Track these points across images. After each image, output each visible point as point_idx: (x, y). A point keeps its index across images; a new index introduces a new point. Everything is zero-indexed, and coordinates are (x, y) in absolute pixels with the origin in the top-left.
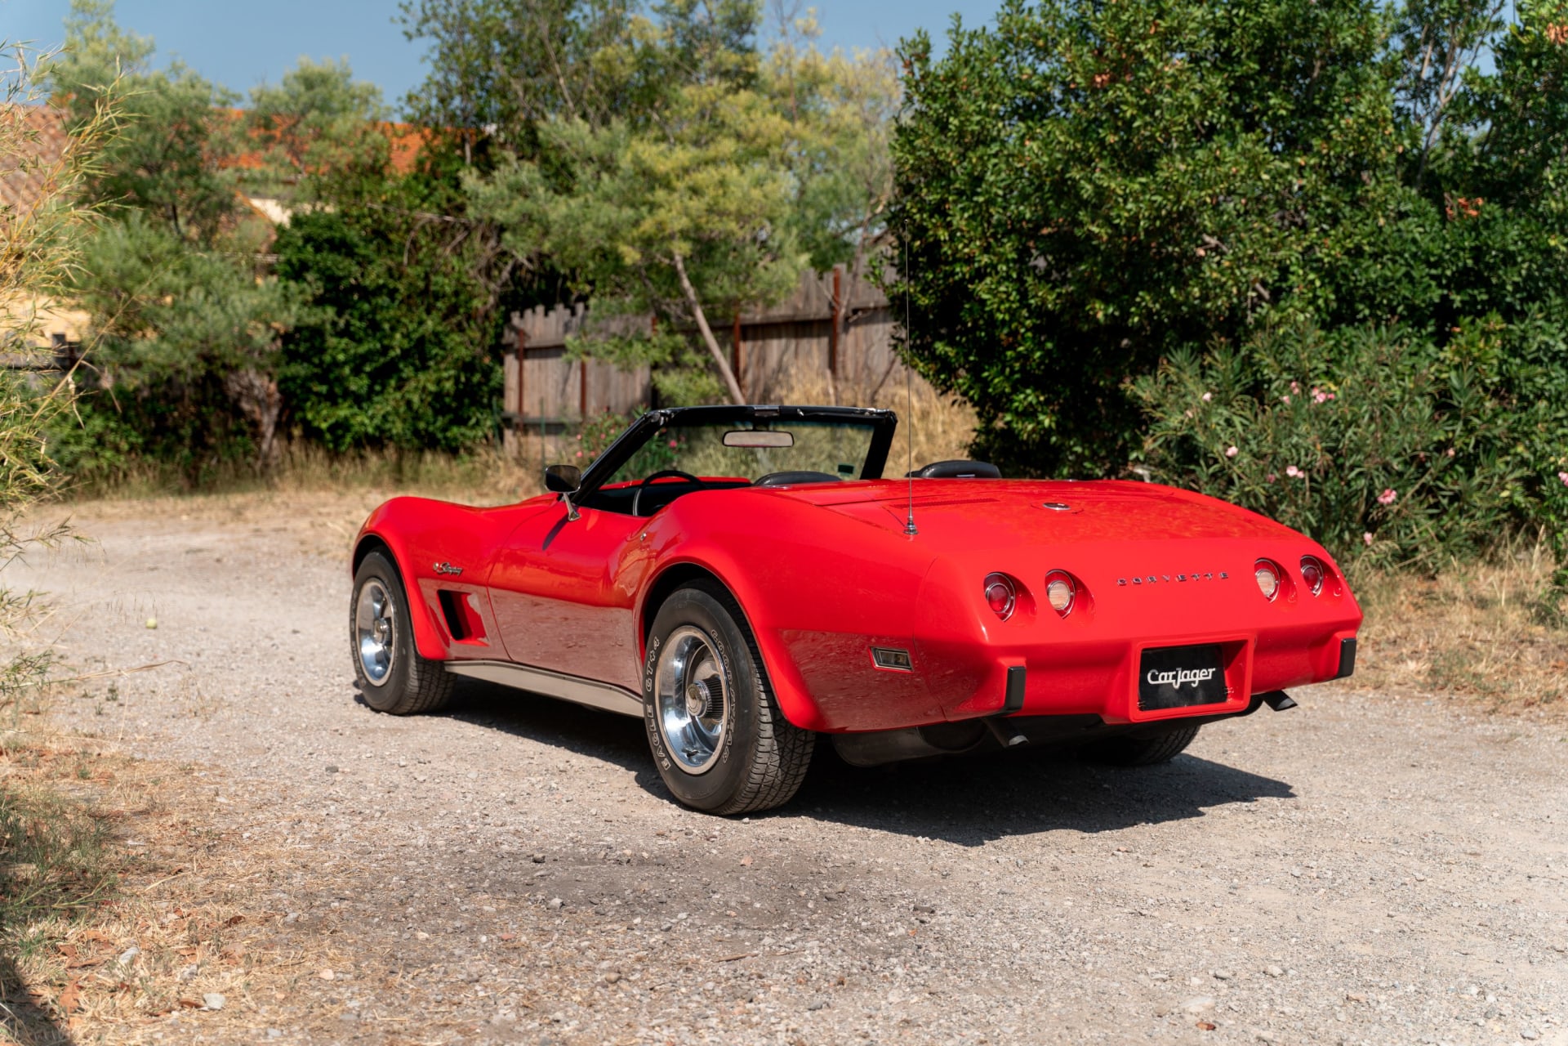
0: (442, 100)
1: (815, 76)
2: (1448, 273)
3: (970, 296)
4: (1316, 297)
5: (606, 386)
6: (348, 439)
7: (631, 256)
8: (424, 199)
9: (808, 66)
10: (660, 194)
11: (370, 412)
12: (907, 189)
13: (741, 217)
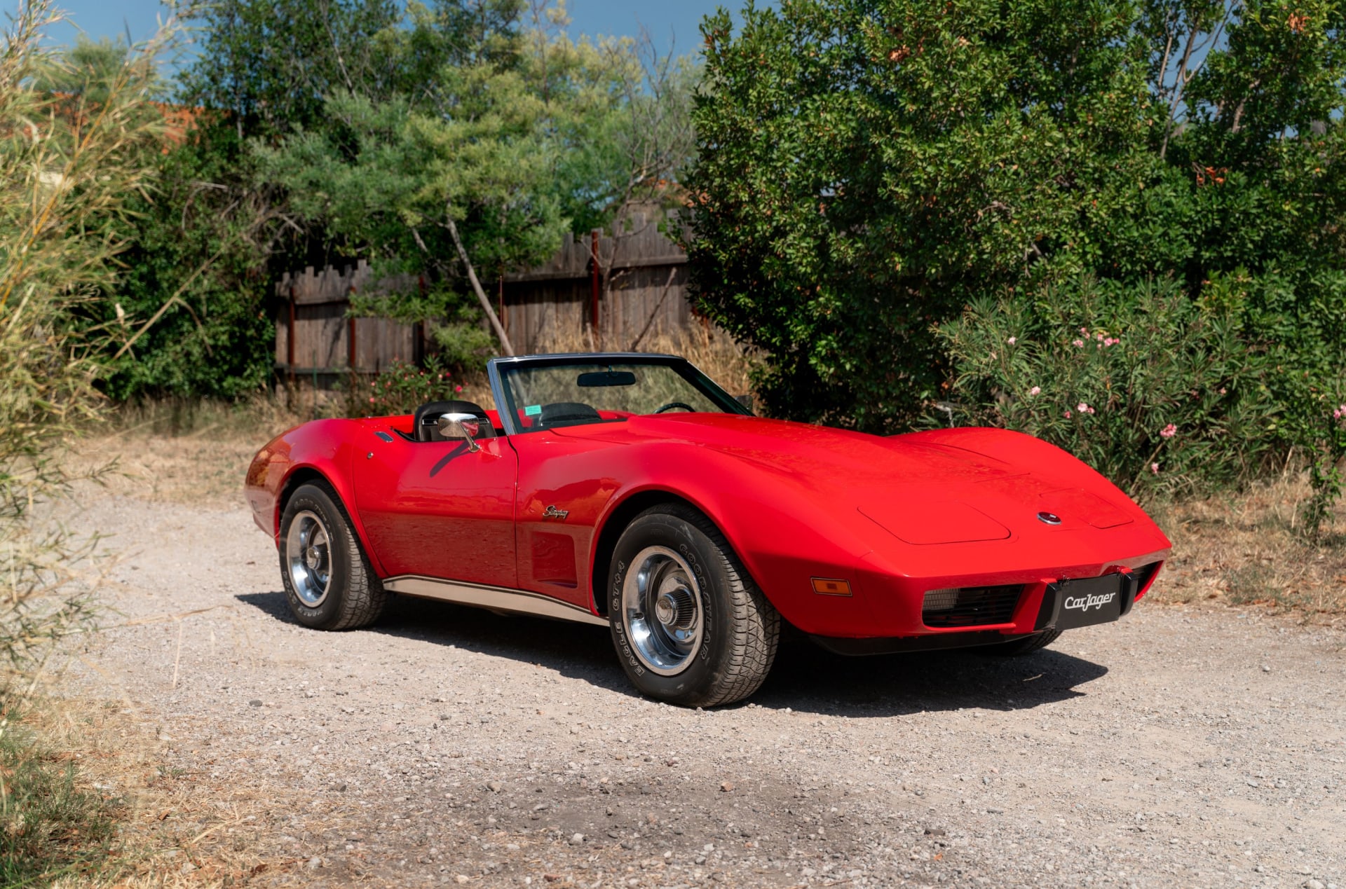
0: (213, 80)
1: (564, 60)
2: (1199, 232)
3: (772, 252)
4: (1085, 253)
5: (375, 340)
6: (129, 390)
7: (413, 219)
8: (198, 169)
9: (559, 51)
10: (438, 164)
11: (150, 365)
12: (708, 155)
13: (511, 185)
